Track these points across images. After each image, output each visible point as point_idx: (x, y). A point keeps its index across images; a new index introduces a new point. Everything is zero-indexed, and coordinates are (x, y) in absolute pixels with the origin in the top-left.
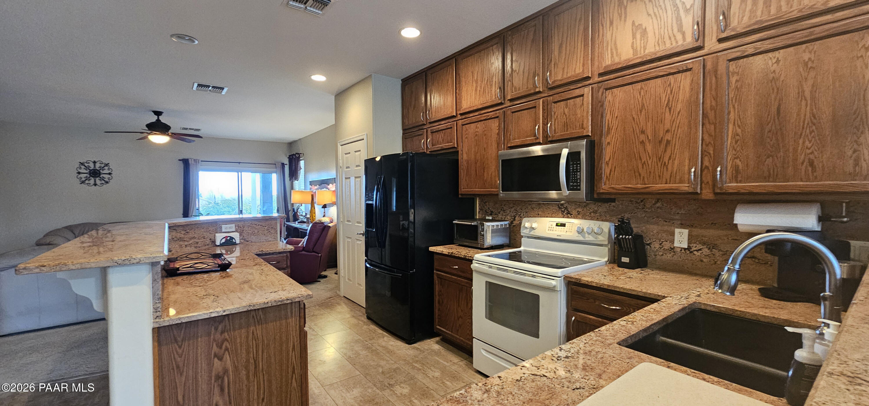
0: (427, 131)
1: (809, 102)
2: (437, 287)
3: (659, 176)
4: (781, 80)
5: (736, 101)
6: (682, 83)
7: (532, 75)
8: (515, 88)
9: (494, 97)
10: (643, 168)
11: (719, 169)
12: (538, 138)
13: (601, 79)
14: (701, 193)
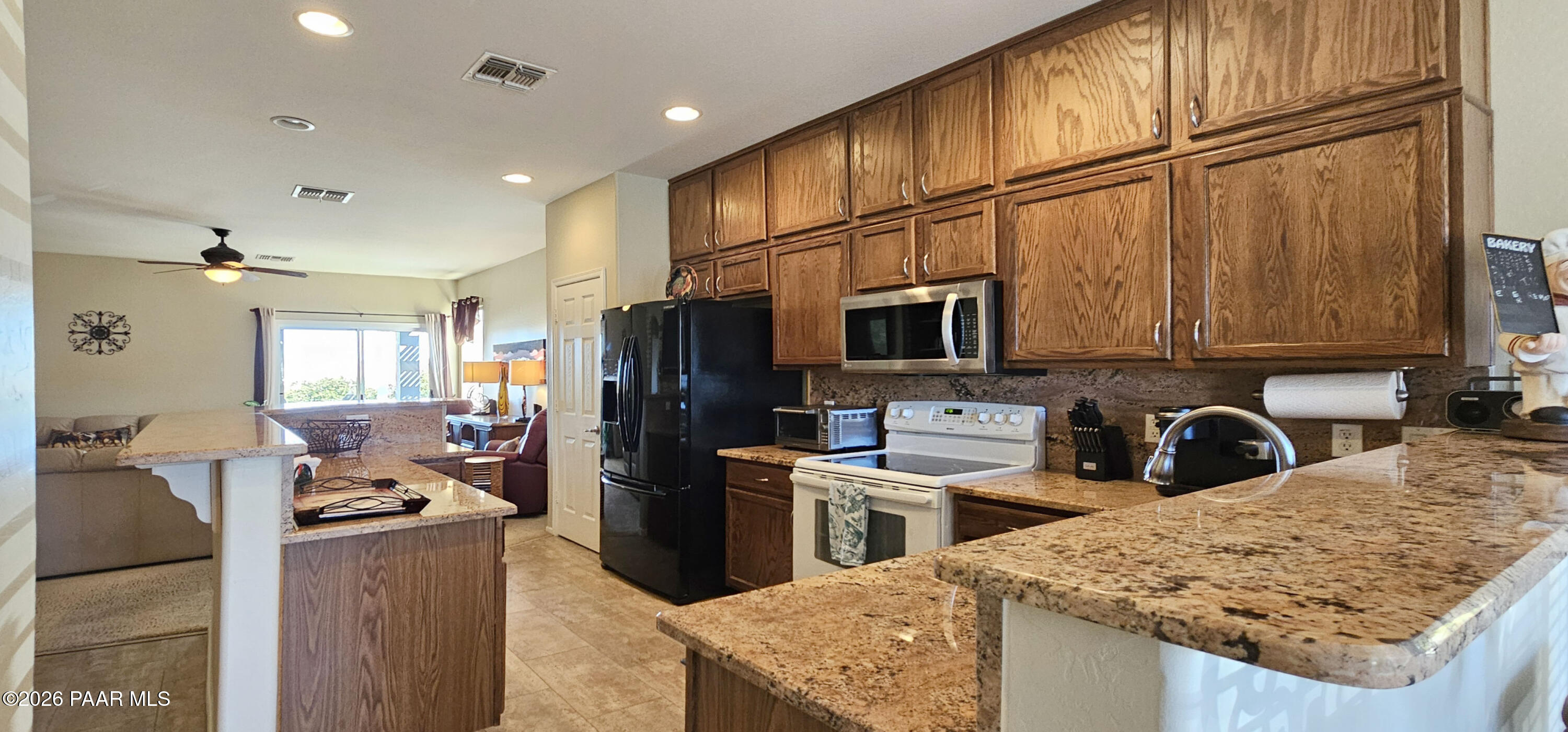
0: (715, 264)
1: (1327, 229)
2: (731, 512)
3: (1107, 335)
4: (1286, 196)
5: (1220, 226)
6: (1137, 198)
7: (895, 181)
8: (869, 200)
9: (832, 213)
10: (1080, 322)
11: (1198, 323)
12: (907, 277)
13: (1010, 188)
14: (1173, 359)
